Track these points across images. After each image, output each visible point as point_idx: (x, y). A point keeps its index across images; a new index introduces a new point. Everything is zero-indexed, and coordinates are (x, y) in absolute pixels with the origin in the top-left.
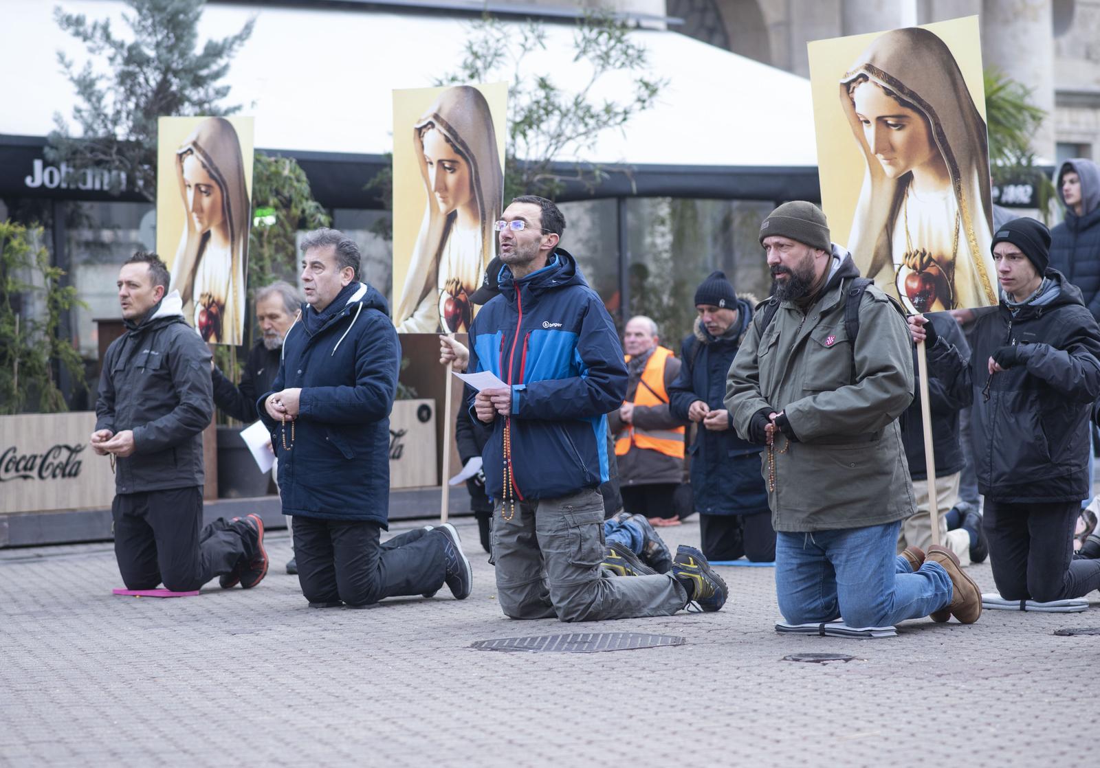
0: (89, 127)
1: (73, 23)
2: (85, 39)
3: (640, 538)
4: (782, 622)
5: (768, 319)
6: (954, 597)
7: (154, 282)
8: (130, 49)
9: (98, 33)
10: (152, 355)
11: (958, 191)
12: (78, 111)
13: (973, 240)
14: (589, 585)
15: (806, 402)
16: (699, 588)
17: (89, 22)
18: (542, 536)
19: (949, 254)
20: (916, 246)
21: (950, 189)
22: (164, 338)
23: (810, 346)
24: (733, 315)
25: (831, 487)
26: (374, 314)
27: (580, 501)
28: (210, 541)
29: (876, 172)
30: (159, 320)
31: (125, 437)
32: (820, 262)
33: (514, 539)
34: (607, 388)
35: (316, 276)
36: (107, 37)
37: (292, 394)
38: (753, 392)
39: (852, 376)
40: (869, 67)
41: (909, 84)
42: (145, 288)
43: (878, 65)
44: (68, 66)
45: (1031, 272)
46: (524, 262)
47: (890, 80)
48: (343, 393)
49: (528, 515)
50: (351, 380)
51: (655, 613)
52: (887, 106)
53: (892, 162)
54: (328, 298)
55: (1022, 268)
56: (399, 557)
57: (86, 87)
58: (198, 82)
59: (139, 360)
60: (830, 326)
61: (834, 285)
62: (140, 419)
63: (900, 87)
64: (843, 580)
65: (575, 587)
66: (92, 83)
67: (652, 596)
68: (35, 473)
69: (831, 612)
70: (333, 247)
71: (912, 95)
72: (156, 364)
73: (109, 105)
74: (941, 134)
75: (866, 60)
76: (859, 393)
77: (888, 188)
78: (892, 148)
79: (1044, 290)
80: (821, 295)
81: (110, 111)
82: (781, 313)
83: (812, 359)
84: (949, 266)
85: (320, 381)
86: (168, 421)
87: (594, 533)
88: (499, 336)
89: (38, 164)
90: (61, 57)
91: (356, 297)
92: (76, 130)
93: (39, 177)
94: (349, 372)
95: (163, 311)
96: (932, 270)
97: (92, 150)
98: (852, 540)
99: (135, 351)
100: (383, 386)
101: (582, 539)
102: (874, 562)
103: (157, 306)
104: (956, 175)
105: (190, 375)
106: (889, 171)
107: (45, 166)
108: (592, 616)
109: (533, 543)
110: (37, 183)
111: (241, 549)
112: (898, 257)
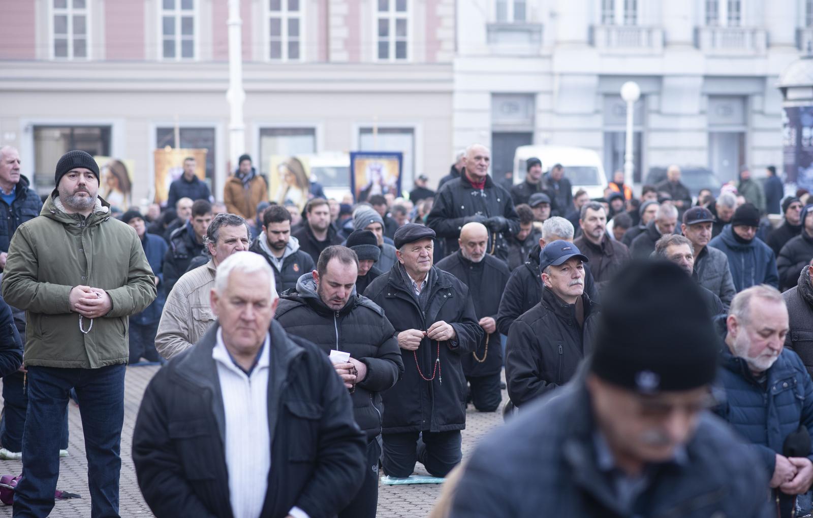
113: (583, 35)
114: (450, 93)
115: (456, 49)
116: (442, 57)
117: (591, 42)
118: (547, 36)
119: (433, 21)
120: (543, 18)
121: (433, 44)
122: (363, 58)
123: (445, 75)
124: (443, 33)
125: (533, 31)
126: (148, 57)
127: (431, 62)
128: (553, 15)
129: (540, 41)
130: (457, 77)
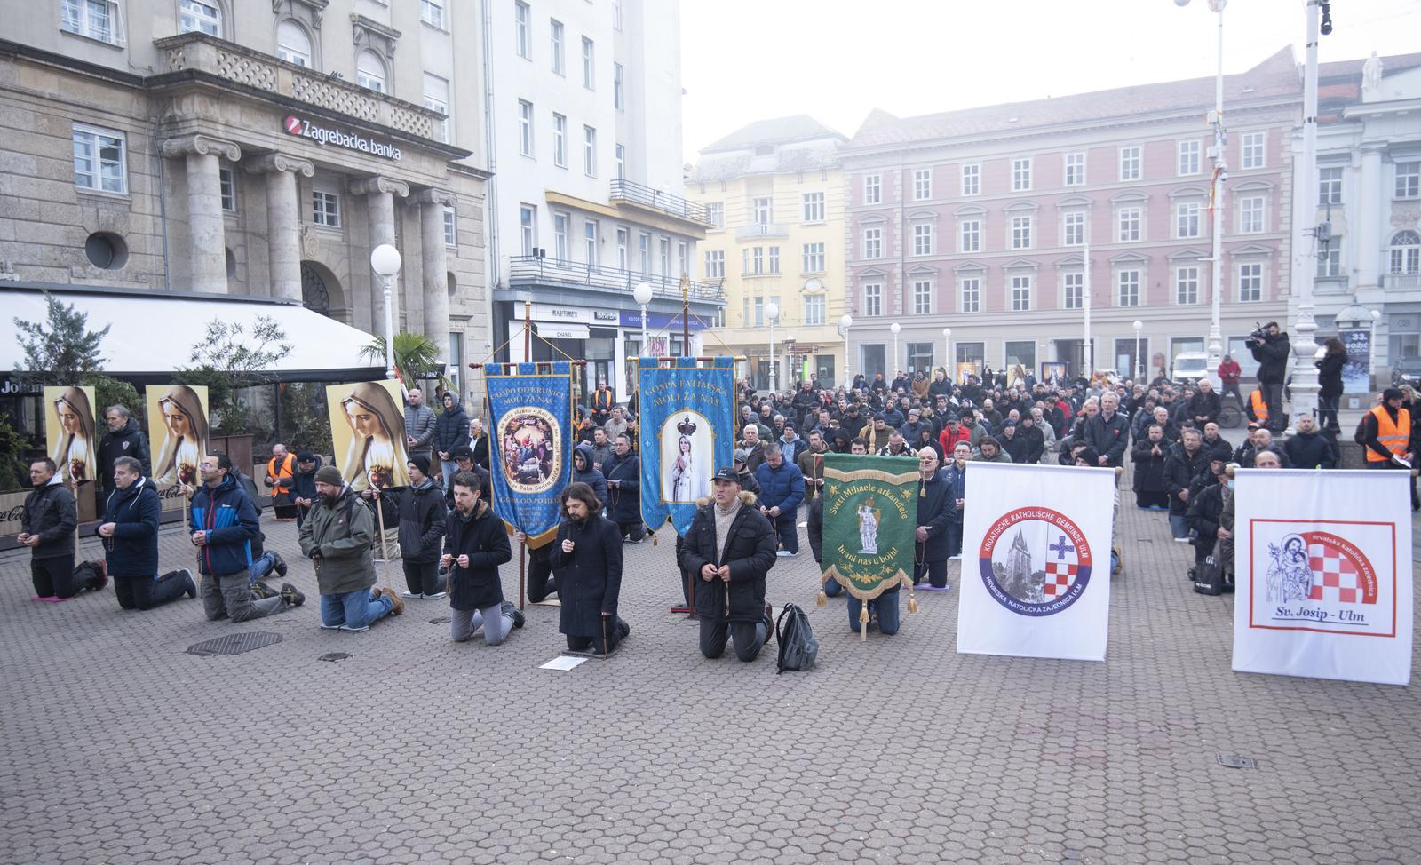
0: (32, 367)
1: (24, 325)
2: (29, 331)
3: (273, 560)
4: (323, 625)
5: (317, 508)
6: (393, 606)
7: (48, 470)
8: (51, 336)
9: (36, 329)
10: (47, 501)
11: (393, 443)
12: (27, 360)
13: (400, 461)
14: (244, 608)
15: (329, 544)
16: (292, 599)
17: (31, 324)
18: (223, 589)
19: (390, 466)
20: (375, 464)
21: (390, 442)
22: (53, 494)
23: (332, 523)
24: (313, 464)
25: (342, 577)
26: (149, 491)
27: (240, 575)
28: (80, 574)
29: (357, 436)
30: (51, 486)
31: (35, 537)
32: (338, 489)
33: (211, 590)
34: (250, 530)
35: (121, 477)
36: (40, 330)
37: (111, 525)
38: (310, 538)
39: (348, 535)
40: (353, 396)
41: (370, 403)
42: (44, 473)
43: (357, 396)
44: (22, 341)
45: (420, 474)
46: (211, 480)
47: (362, 401)
48: (135, 525)
49: (217, 581)
50: (138, 521)
51: (274, 613)
52: (361, 411)
53: (364, 432)
54: (127, 485)
55: (416, 472)
56: (163, 586)
57: (30, 350)
58: (84, 350)
59: (41, 503)
60: (340, 515)
61: (343, 498)
62: (42, 529)
63: (367, 404)
64: (347, 611)
65: (239, 609)
66: (34, 348)
67: (272, 607)
68: (6, 519)
69: (342, 621)
70: (128, 465)
71: (372, 407)
72: (49, 505)
73: (42, 357)
74: (385, 422)
75: (352, 393)
76: (350, 542)
77: (362, 443)
78: (364, 427)
79: (426, 482)
80: (338, 502)
81: (42, 360)
82: (321, 507)
83: (334, 528)
84: (390, 471)
85: (123, 521)
86: (55, 530)
87: (246, 587)
88: (203, 509)
89: (7, 383)
90: (19, 337)
91: (140, 484)
92: (26, 368)
93: (8, 388)
94: (137, 515)
95: (52, 482)
96: (383, 472)
97: (34, 378)
98: (351, 596)
99: (39, 499)
100: (151, 522)
101: (240, 590)
102: (360, 604)
103: (50, 480)
104: (392, 437)
105: (65, 509)
106: (363, 435)
107: (11, 384)
108: (246, 619)
109: (219, 591)
110: (7, 391)
111: (94, 575)
112: (368, 468)
113: (1375, 281)
114: (1286, 317)
115: (1290, 293)
116: (1280, 298)
117: (1381, 285)
118: (1351, 285)
119: (1276, 279)
120: (1349, 273)
121: (1275, 291)
122: (1232, 300)
123: (1284, 308)
124: (1282, 285)
125: (1343, 280)
126: (1113, 305)
127: (1274, 300)
128: (1355, 271)
129: (1347, 285)
130: (1289, 308)
